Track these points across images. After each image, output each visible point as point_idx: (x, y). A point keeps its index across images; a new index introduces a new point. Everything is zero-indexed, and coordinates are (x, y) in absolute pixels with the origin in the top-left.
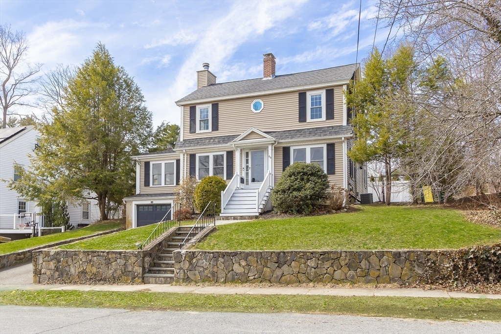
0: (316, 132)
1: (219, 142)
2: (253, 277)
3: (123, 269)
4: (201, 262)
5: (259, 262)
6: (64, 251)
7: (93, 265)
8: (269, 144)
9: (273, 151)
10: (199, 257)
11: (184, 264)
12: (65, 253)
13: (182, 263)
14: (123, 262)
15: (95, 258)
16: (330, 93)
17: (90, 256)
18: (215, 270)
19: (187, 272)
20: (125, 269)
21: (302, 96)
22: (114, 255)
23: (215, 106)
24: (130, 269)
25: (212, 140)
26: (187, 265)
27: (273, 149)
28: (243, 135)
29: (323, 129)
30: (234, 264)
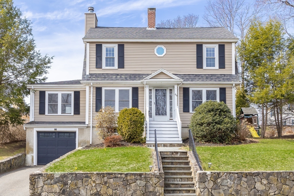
0: (212, 78)
1: (126, 79)
2: (274, 193)
3: (144, 190)
4: (225, 181)
5: (279, 181)
6: (72, 174)
7: (108, 187)
8: (176, 84)
9: (179, 90)
10: (224, 177)
11: (208, 183)
12: (74, 175)
13: (207, 182)
14: (143, 183)
15: (112, 180)
16: (222, 47)
17: (106, 178)
18: (239, 188)
19: (212, 190)
20: (145, 190)
21: (199, 47)
22: (133, 177)
23: (121, 47)
24: (151, 189)
25: (118, 77)
26: (211, 184)
27: (178, 88)
28: (154, 74)
29: (217, 76)
30: (256, 182)
